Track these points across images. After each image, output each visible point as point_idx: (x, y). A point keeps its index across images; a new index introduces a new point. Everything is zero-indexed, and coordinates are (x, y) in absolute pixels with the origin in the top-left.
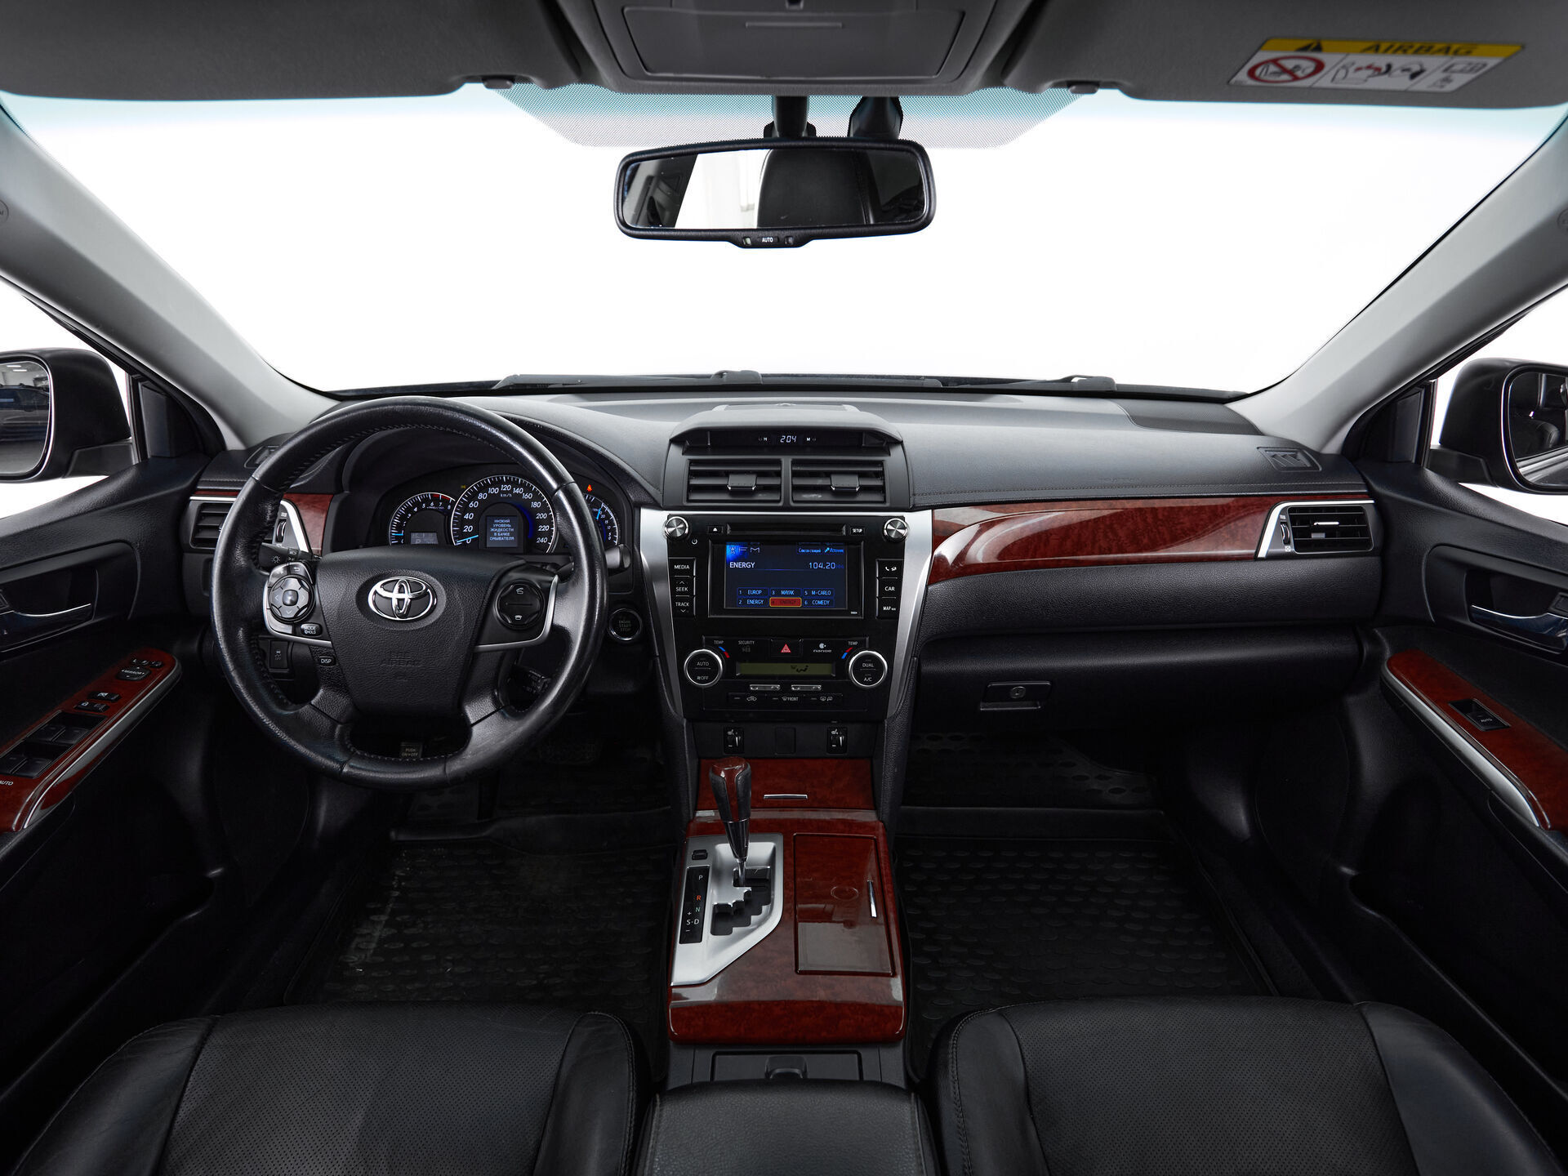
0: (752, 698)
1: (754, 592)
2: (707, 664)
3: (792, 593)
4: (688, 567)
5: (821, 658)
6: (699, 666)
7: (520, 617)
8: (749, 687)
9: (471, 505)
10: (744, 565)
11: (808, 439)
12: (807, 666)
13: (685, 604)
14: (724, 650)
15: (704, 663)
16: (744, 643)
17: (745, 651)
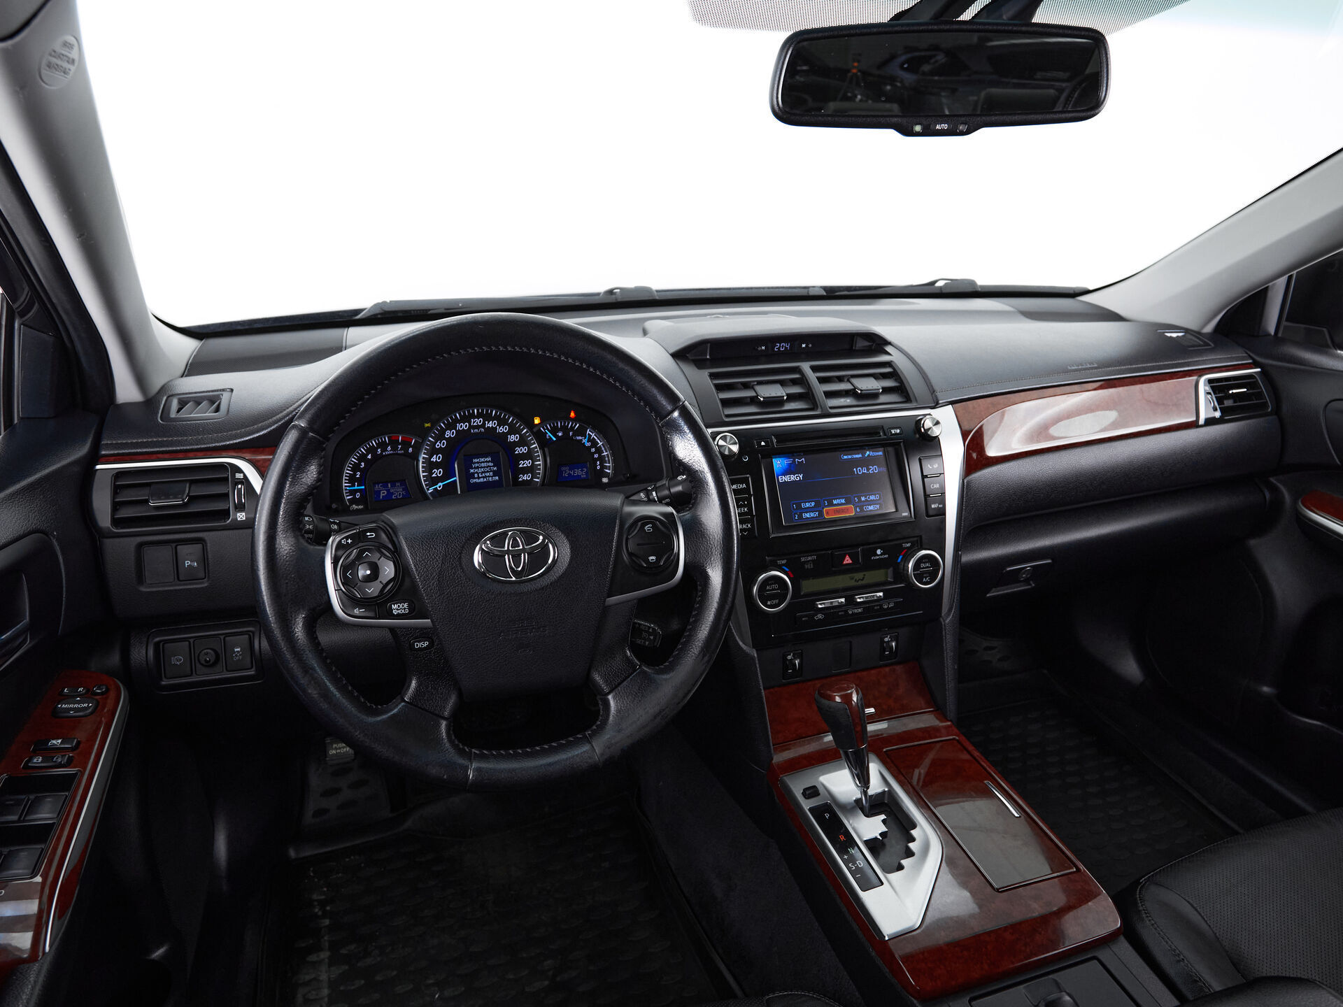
0: (820, 616)
1: (808, 505)
2: (776, 586)
3: (843, 501)
4: (744, 485)
5: (880, 564)
6: (769, 590)
7: (654, 558)
8: (816, 605)
9: (438, 445)
10: (793, 478)
11: (804, 346)
12: (864, 575)
13: (747, 526)
14: (787, 570)
15: (773, 587)
16: (806, 559)
17: (808, 568)
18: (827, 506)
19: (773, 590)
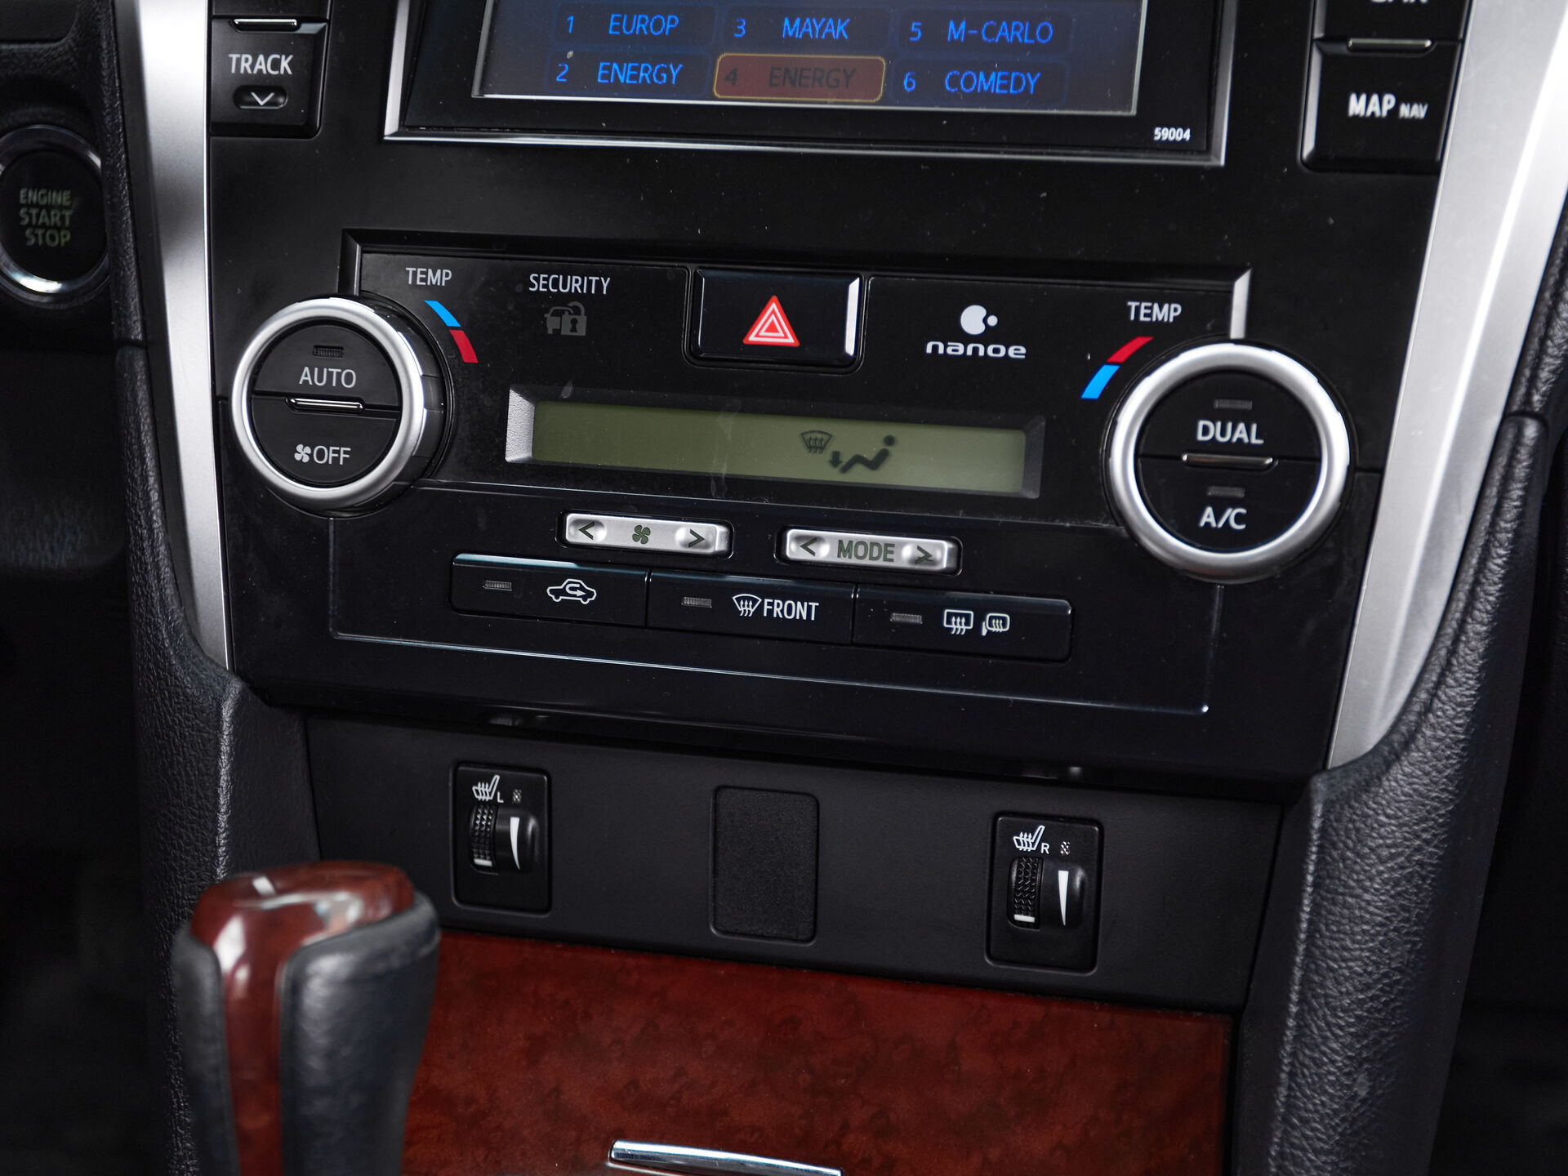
0: (575, 591)
1: (640, 24)
3: (839, 29)
12: (890, 441)
13: (276, 65)
15: (330, 375)
16: (555, 284)
17: (557, 332)
18: (742, 45)
19: (328, 392)
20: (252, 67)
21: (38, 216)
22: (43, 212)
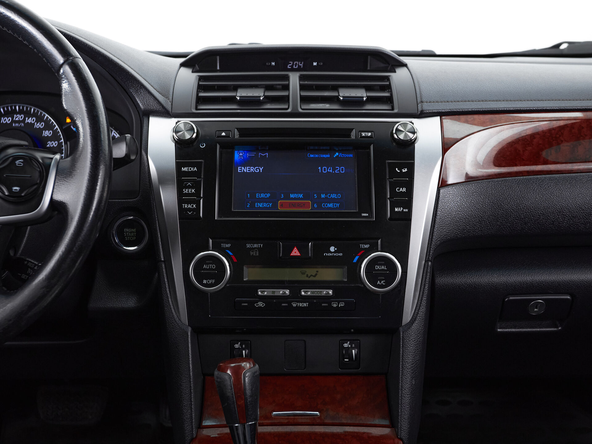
0: (261, 304)
1: (262, 195)
2: (213, 266)
3: (301, 196)
4: (195, 169)
5: (332, 262)
6: (205, 269)
7: (18, 188)
8: (257, 292)
10: (253, 169)
11: (315, 64)
12: (317, 272)
13: (192, 206)
14: (231, 254)
15: (210, 266)
16: (252, 246)
17: (253, 255)
18: (282, 199)
19: (210, 269)
20: (187, 207)
21: (128, 234)
22: (130, 233)
